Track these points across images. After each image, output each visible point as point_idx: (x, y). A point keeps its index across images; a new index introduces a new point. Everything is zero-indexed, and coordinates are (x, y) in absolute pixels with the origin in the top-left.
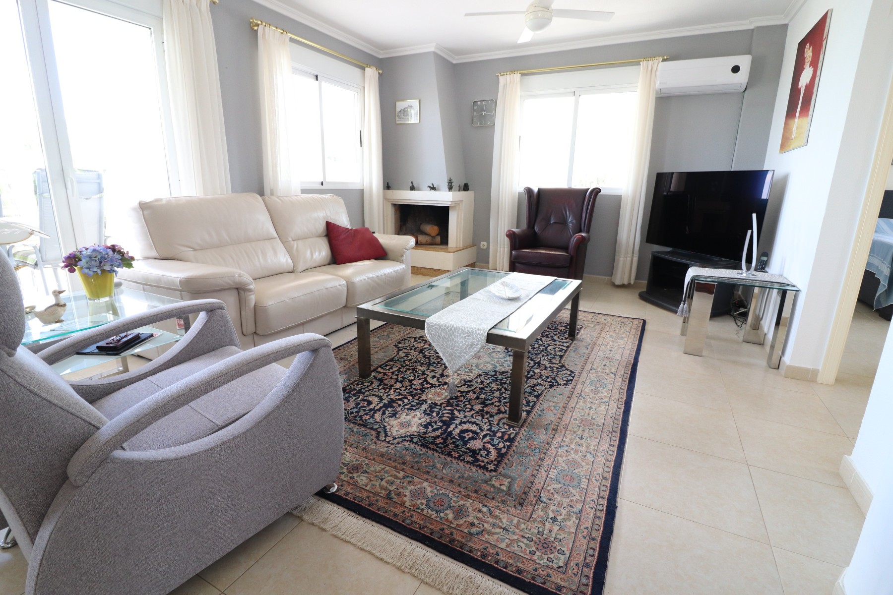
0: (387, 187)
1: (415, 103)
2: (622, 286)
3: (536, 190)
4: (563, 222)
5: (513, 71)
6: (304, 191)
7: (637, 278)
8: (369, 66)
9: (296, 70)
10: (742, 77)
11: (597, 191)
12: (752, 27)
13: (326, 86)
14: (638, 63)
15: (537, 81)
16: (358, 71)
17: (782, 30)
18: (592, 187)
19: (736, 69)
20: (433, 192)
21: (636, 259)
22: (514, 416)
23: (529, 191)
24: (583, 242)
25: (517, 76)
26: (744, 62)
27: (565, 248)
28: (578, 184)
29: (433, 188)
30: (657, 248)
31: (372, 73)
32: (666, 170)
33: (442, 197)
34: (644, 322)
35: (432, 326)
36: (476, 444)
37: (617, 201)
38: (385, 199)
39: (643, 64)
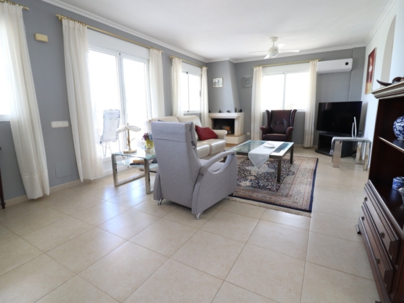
0: (210, 112)
1: (221, 79)
2: (308, 148)
3: (270, 111)
4: (282, 123)
5: (259, 66)
6: (185, 115)
7: (314, 144)
8: (203, 66)
9: (183, 72)
10: (350, 66)
11: (295, 111)
12: (352, 48)
13: (190, 75)
14: (309, 62)
15: (269, 69)
16: (199, 69)
17: (364, 48)
18: (293, 109)
19: (347, 64)
20: (229, 113)
21: (312, 137)
22: (279, 181)
23: (268, 111)
24: (291, 130)
25: (261, 68)
26: (350, 61)
27: (285, 133)
28: (287, 108)
29: (229, 112)
30: (321, 132)
31: (205, 69)
32: (323, 101)
33: (233, 115)
34: (318, 159)
35: (251, 154)
36: (269, 187)
37: (303, 114)
38: (209, 117)
39: (311, 62)
